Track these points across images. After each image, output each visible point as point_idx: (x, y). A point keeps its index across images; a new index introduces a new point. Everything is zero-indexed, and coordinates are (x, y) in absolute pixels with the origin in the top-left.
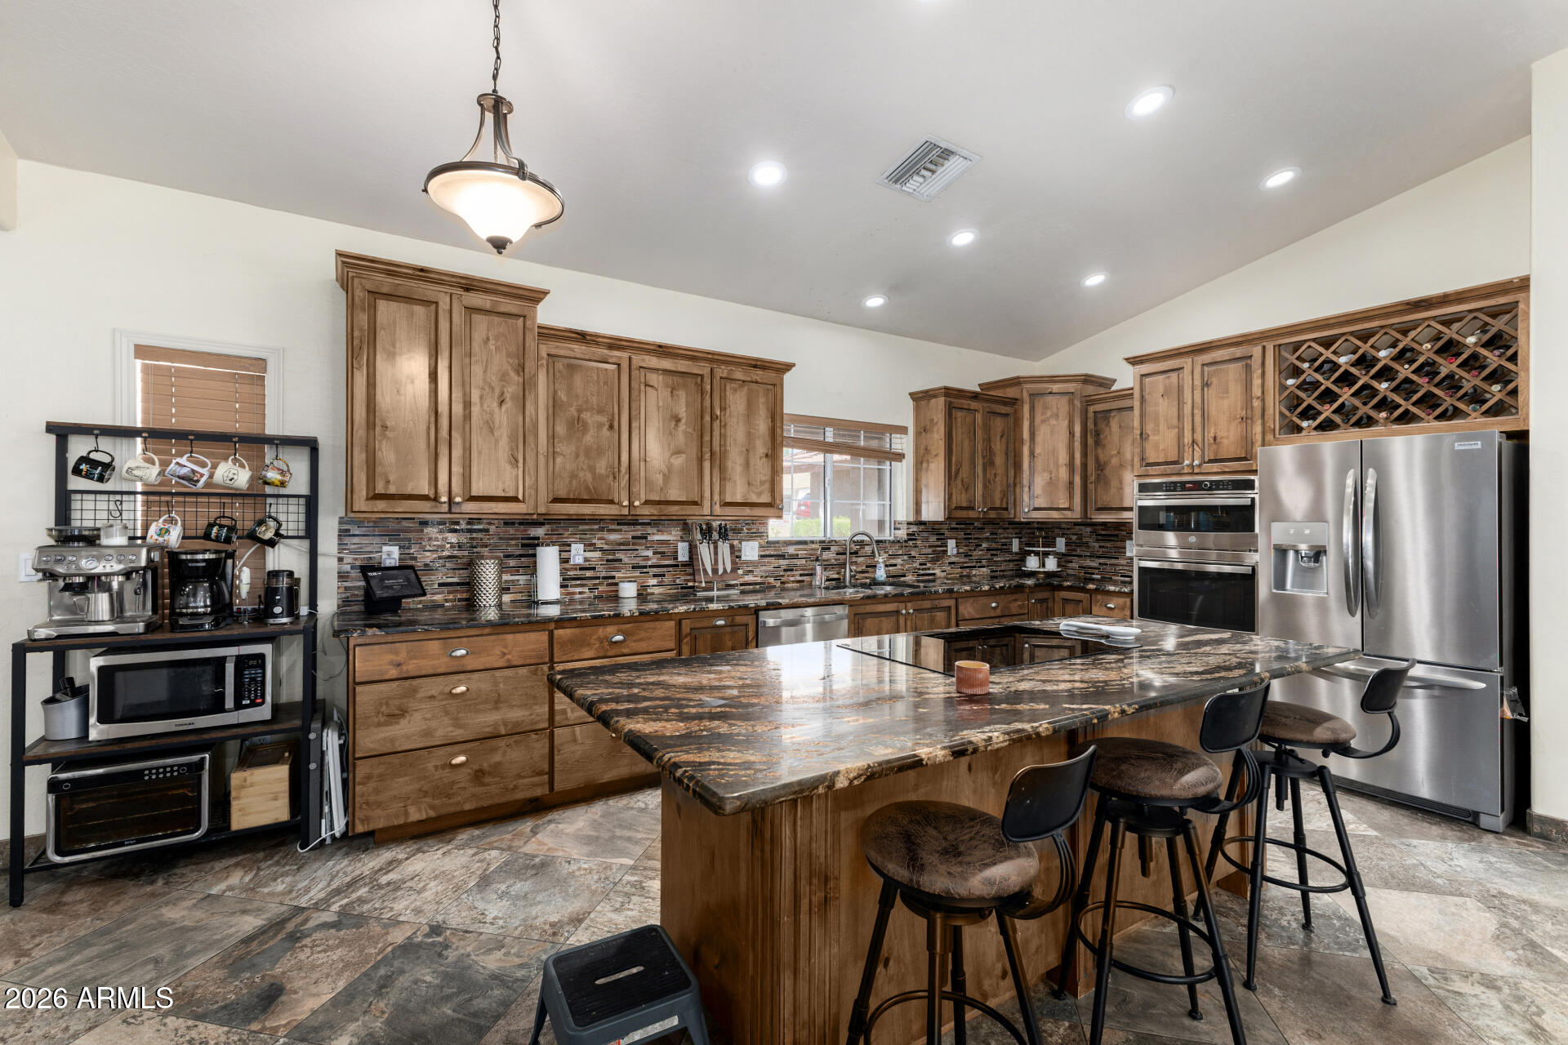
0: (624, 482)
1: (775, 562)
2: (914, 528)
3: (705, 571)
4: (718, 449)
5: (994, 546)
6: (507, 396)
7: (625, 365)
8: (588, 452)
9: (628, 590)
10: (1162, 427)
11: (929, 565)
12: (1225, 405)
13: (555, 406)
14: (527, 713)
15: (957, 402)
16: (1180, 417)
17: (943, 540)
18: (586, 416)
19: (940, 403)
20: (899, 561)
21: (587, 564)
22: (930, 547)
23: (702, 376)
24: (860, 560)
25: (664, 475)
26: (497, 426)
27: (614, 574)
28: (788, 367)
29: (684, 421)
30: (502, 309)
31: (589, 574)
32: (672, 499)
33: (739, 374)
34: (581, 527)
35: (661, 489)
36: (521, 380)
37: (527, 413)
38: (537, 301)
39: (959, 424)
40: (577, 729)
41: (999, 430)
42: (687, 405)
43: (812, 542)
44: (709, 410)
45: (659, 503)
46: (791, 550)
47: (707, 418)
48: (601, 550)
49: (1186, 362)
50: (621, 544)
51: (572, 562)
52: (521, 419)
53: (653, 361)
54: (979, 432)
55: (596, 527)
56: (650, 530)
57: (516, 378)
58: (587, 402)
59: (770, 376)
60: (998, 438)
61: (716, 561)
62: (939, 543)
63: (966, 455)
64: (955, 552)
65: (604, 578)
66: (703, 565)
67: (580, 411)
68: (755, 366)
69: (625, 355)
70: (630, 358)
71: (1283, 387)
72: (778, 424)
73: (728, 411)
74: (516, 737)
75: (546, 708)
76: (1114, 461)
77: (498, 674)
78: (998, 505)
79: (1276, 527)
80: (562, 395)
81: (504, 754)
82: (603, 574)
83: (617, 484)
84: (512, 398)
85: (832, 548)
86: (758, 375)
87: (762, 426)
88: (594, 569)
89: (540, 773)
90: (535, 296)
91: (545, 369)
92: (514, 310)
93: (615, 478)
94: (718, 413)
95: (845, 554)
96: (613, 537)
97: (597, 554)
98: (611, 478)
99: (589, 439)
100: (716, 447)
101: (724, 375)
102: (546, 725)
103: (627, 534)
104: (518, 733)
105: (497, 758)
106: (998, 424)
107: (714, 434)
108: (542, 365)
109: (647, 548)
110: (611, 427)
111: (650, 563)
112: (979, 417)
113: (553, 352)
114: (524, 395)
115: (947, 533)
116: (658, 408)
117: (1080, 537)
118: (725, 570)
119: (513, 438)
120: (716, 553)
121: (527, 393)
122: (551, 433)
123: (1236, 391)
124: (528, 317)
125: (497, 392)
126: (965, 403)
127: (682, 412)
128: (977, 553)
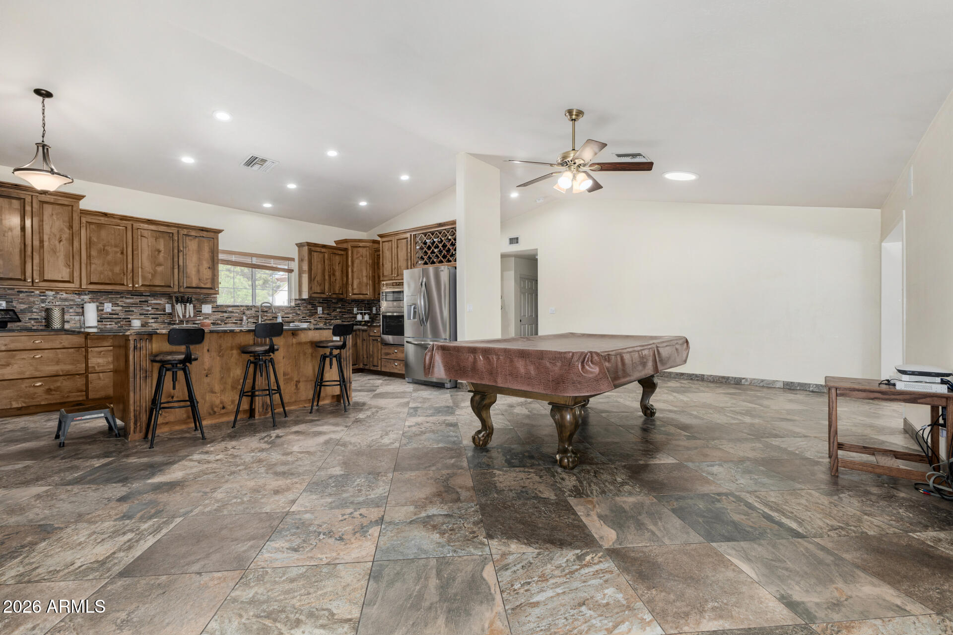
0: (130, 276)
1: (221, 314)
2: (299, 302)
3: (178, 316)
4: (182, 264)
5: (343, 310)
6: (64, 239)
7: (129, 228)
8: (109, 263)
9: (136, 323)
10: (387, 262)
11: (307, 318)
12: (402, 256)
13: (90, 244)
14: (74, 367)
15: (313, 248)
17: (315, 307)
18: (108, 248)
19: (306, 248)
20: (290, 316)
21: (114, 312)
22: (308, 310)
23: (173, 233)
24: (268, 315)
25: (152, 274)
26: (58, 250)
27: (129, 317)
28: (220, 231)
29: (163, 252)
30: (60, 202)
31: (114, 316)
32: (157, 284)
33: (193, 233)
34: (110, 296)
35: (151, 280)
36: (71, 232)
37: (74, 246)
38: (80, 199)
39: (315, 258)
40: (101, 375)
41: (338, 261)
42: (164, 245)
43: (242, 306)
44: (177, 248)
45: (150, 286)
46: (230, 309)
47: (176, 251)
48: (122, 306)
50: (133, 304)
51: (105, 311)
52: (71, 248)
53: (146, 226)
54: (326, 262)
55: (119, 296)
56: (149, 298)
57: (68, 231)
58: (109, 242)
59: (211, 235)
60: (337, 264)
61: (185, 312)
62: (313, 309)
63: (320, 271)
64: (321, 312)
65: (123, 318)
66: (178, 313)
67: (104, 246)
68: (202, 230)
69: (130, 223)
70: (132, 225)
71: (416, 249)
72: (215, 255)
73: (187, 249)
74: (68, 377)
75: (84, 365)
77: (58, 351)
78: (337, 292)
80: (95, 239)
81: (62, 383)
82: (123, 317)
83: (125, 278)
84: (66, 239)
85: (253, 309)
86: (205, 234)
87: (206, 254)
88: (118, 314)
89: (82, 391)
90: (80, 197)
91: (85, 228)
92: (66, 203)
93: (124, 274)
94: (182, 249)
95: (259, 312)
96: (128, 301)
97: (120, 308)
98: (123, 274)
99: (110, 257)
100: (181, 263)
101: (185, 233)
102: (84, 372)
103: (137, 300)
104: (69, 375)
105: (59, 384)
106: (337, 258)
107: (180, 258)
108: (83, 226)
109: (148, 306)
110: (122, 253)
111: (150, 313)
112: (326, 255)
113: (90, 220)
114: (73, 239)
115: (317, 304)
116: (148, 246)
118: (190, 316)
119: (67, 257)
120: (185, 309)
121: (74, 238)
122: (88, 254)
124: (74, 206)
125: (58, 237)
126: (318, 249)
127: (162, 248)
128: (334, 314)
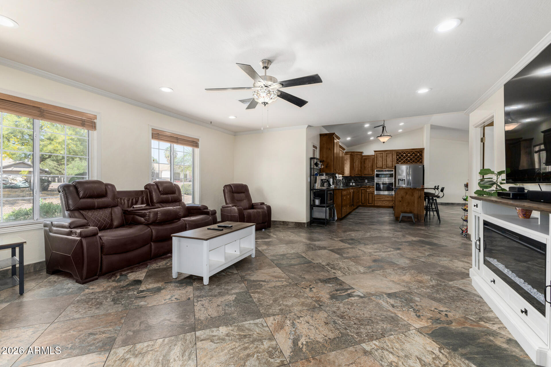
10: (380, 162)
12: (389, 160)
16: (383, 161)
49: (384, 153)
71: (397, 158)
76: (367, 167)
79: (399, 176)
117: (357, 179)
123: (391, 157)
